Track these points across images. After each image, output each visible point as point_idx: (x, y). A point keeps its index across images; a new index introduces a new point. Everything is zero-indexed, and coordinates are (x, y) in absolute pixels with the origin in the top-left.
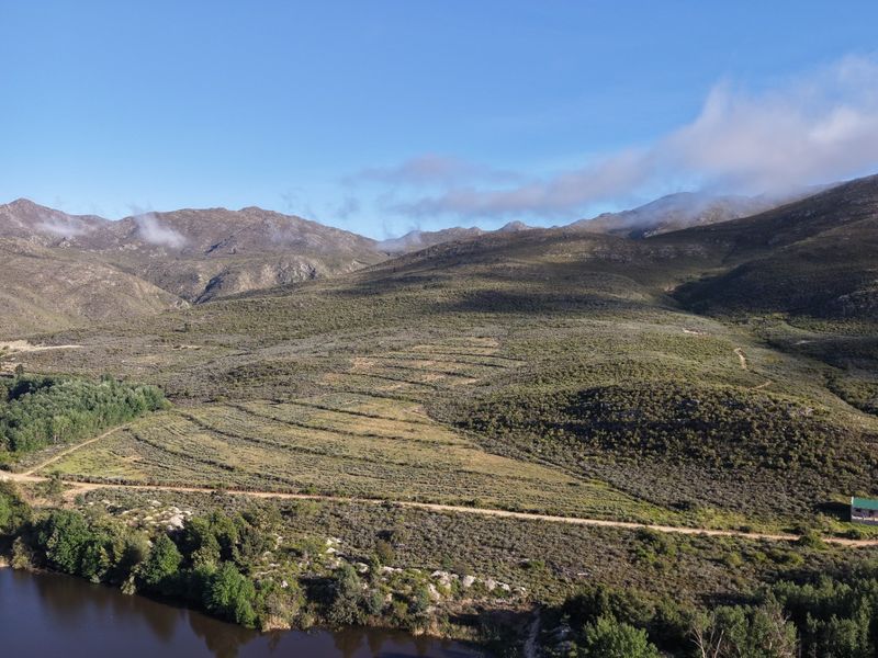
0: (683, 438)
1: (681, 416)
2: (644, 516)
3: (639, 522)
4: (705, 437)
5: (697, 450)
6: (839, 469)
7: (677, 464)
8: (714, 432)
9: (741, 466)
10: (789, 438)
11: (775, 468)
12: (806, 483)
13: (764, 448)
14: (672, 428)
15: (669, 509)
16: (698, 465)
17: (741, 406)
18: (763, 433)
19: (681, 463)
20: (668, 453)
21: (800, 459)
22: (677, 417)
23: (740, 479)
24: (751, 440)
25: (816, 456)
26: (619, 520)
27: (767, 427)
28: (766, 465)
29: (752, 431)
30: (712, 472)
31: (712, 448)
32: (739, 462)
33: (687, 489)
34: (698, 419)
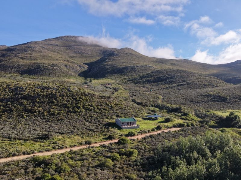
0: (22, 104)
1: (16, 94)
2: (24, 148)
3: (24, 154)
4: (34, 103)
5: (31, 109)
6: (100, 109)
7: (23, 117)
8: (38, 100)
9: (58, 114)
10: (75, 99)
11: (75, 112)
12: (92, 117)
13: (66, 104)
14: (13, 100)
15: (36, 141)
16: (35, 116)
17: (47, 88)
18: (63, 98)
19: (25, 117)
20: (15, 113)
21: (83, 107)
22: (14, 95)
23: (62, 120)
24: (58, 102)
25: (89, 105)
26: (8, 156)
27: (63, 95)
28: (70, 111)
29: (57, 97)
30: (45, 119)
31: (39, 107)
32: (57, 112)
33: (37, 129)
34: (28, 94)
